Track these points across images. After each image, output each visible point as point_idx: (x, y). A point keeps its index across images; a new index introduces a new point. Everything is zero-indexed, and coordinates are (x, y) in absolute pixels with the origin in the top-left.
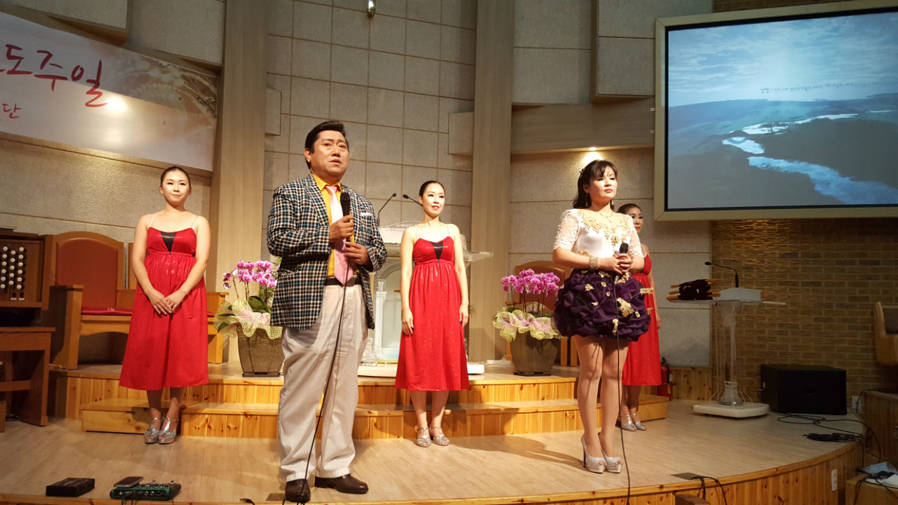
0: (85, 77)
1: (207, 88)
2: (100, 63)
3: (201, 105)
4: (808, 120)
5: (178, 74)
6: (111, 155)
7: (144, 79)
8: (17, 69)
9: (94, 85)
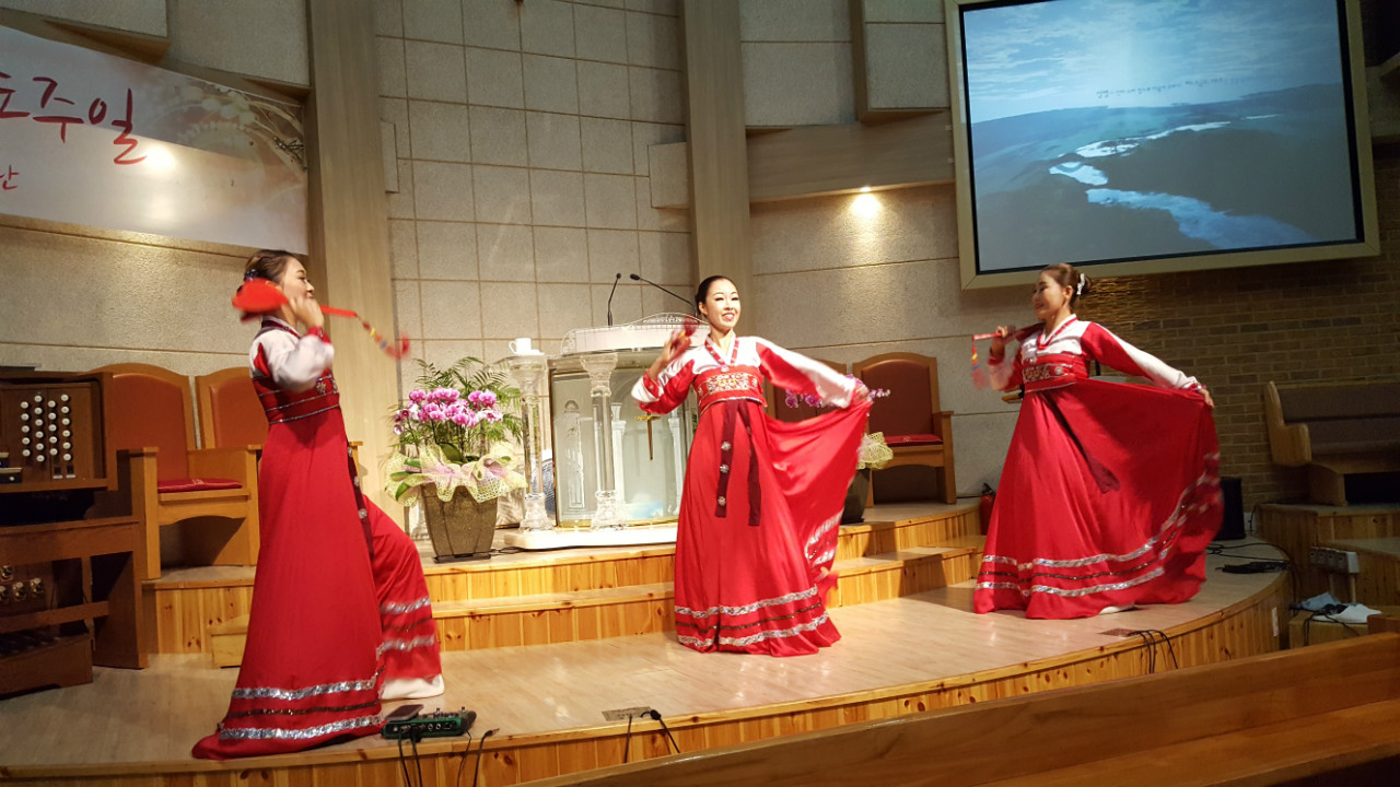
0: (109, 117)
1: (288, 125)
2: (130, 91)
3: (281, 151)
4: (1164, 134)
5: (245, 104)
6: (154, 239)
7: (195, 115)
8: (6, 110)
9: (124, 129)
